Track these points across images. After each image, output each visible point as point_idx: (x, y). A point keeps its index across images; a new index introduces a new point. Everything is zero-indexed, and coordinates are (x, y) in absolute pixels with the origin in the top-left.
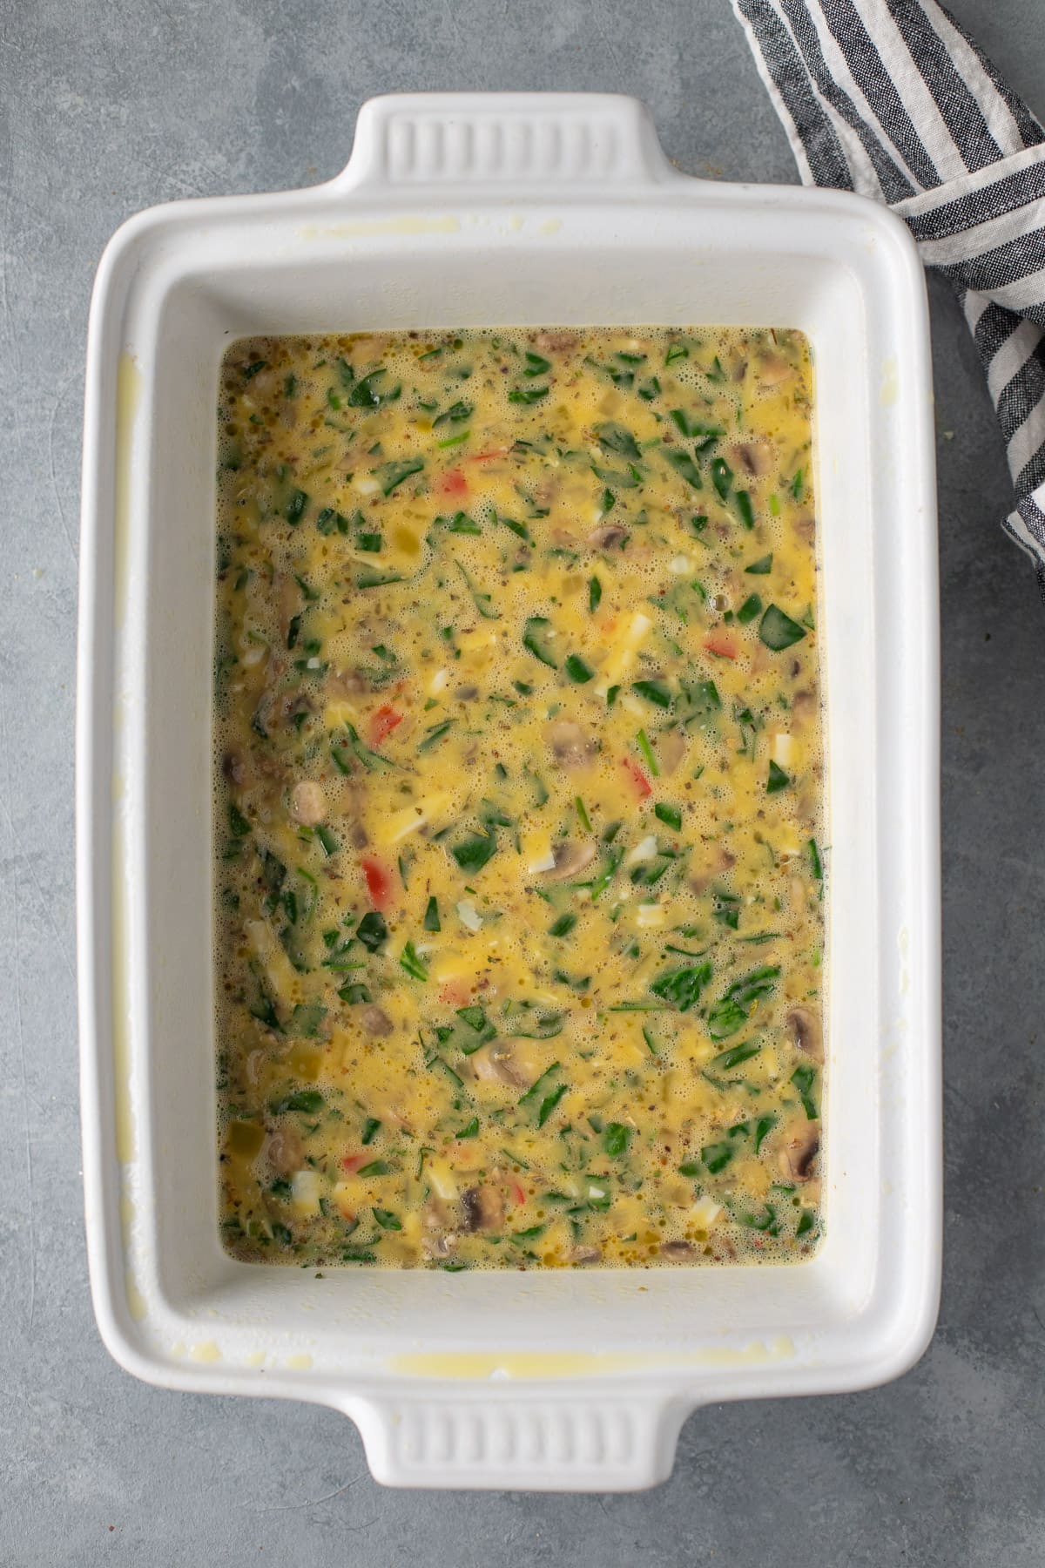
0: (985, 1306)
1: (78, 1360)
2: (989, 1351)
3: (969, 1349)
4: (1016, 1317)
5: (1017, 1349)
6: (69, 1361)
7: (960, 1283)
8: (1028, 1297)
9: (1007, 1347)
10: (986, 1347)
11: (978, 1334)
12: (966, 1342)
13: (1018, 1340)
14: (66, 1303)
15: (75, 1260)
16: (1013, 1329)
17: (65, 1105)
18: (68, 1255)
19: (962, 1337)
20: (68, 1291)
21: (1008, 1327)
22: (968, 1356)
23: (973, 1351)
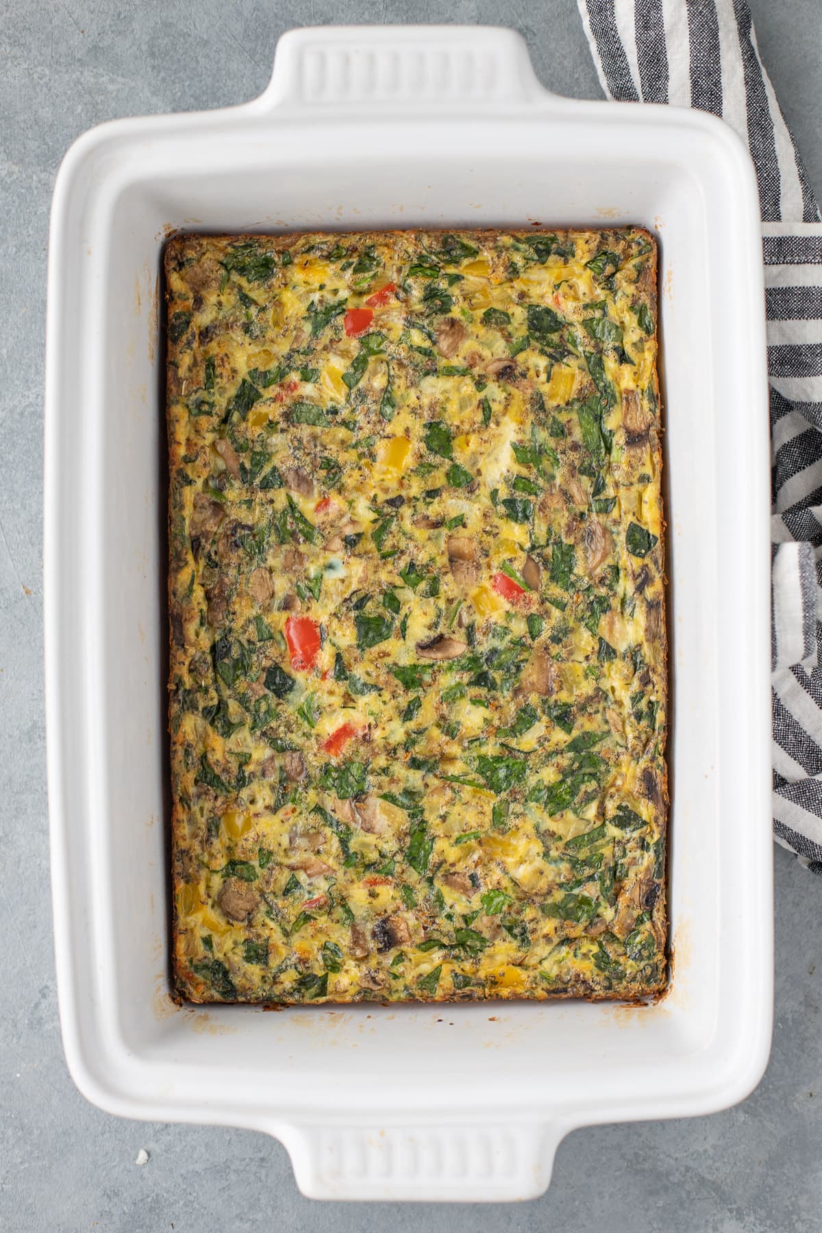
0: (768, 1189)
1: (17, 1228)
2: (771, 1225)
3: (754, 1225)
4: (794, 1199)
5: (794, 1224)
6: (9, 1228)
7: (748, 1171)
8: (804, 1183)
9: (786, 1223)
10: (768, 1223)
11: (763, 1213)
12: (752, 1219)
13: (795, 1217)
14: (6, 1181)
15: (14, 1146)
16: (791, 1208)
17: (5, 1019)
18: (8, 1142)
19: (748, 1215)
20: (7, 1172)
21: (787, 1207)
22: (753, 1230)
23: (757, 1225)
